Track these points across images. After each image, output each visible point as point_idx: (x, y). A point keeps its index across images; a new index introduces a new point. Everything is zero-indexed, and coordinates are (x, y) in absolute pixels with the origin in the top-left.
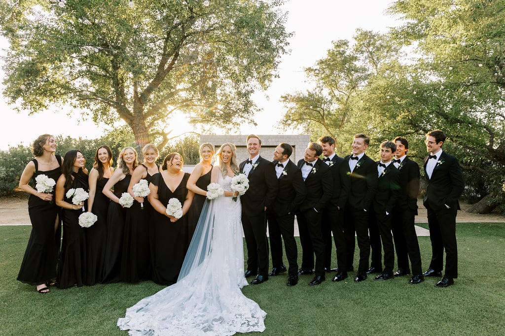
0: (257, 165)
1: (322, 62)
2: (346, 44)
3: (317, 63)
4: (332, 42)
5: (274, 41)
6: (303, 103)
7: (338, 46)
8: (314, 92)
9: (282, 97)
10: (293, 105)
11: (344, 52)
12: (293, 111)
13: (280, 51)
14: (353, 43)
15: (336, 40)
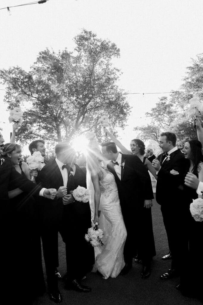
0: (124, 163)
1: (153, 109)
2: (165, 98)
3: (151, 110)
4: (159, 98)
5: (125, 110)
6: (145, 131)
7: (162, 100)
8: (151, 125)
9: (134, 128)
10: (140, 132)
11: (165, 103)
12: (140, 135)
13: (128, 114)
14: (169, 98)
15: (161, 97)
